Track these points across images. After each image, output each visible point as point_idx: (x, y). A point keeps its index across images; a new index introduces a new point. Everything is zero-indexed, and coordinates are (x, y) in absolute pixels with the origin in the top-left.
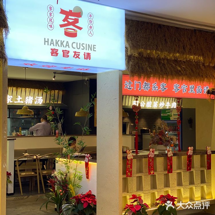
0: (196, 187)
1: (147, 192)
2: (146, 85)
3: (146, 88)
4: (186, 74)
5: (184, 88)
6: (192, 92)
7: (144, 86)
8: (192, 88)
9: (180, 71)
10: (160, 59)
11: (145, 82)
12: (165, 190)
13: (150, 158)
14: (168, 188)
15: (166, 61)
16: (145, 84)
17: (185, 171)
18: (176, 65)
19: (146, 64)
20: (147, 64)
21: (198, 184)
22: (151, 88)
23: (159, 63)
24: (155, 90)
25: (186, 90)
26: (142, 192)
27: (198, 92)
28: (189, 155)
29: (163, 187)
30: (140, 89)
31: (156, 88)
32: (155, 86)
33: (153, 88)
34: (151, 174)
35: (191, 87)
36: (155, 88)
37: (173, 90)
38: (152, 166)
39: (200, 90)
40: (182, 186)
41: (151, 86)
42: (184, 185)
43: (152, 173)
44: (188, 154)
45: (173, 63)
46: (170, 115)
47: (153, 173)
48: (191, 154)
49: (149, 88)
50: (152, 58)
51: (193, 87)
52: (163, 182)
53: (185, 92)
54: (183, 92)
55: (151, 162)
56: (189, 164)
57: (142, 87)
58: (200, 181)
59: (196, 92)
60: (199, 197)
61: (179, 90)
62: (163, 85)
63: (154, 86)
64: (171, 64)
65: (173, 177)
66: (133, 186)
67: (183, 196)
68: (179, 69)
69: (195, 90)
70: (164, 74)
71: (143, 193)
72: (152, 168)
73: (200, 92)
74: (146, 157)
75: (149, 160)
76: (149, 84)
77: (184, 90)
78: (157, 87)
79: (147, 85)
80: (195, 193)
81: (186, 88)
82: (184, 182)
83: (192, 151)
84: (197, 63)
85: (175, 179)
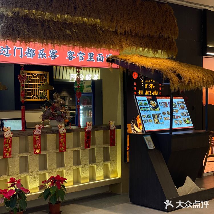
0: (97, 165)
1: (34, 174)
2: (30, 52)
3: (30, 55)
4: (78, 39)
5: (81, 56)
6: (91, 60)
7: (27, 53)
8: (92, 56)
9: (70, 36)
10: (43, 21)
11: (29, 48)
12: (58, 171)
13: (36, 135)
14: (62, 168)
15: (51, 24)
16: (29, 50)
17: (83, 148)
18: (65, 28)
19: (23, 26)
20: (25, 25)
21: (101, 162)
22: (37, 56)
23: (43, 26)
24: (42, 57)
25: (83, 58)
26: (27, 174)
27: (99, 61)
28: (88, 131)
29: (56, 167)
30: (21, 56)
31: (44, 56)
32: (42, 53)
33: (39, 55)
34: (36, 153)
35: (90, 54)
36: (42, 55)
37: (66, 58)
38: (38, 145)
39: (101, 58)
40: (81, 165)
41: (37, 52)
42: (83, 164)
43: (38, 152)
44: (86, 130)
45: (62, 26)
46: (83, 87)
47: (40, 153)
48: (90, 130)
49: (34, 55)
50: (32, 19)
51: (92, 54)
52: (56, 162)
53: (82, 60)
54: (80, 60)
55: (37, 140)
56: (88, 141)
57: (24, 54)
58: (102, 159)
59: (96, 61)
60: (102, 176)
61: (74, 57)
62: (53, 52)
63: (40, 53)
64: (59, 28)
65: (69, 156)
66: (16, 168)
67: (82, 176)
68: (69, 32)
69: (95, 58)
70: (49, 38)
71: (29, 175)
72: (39, 147)
73: (101, 60)
74: (31, 134)
75: (34, 138)
76: (34, 50)
77: (80, 58)
78: (45, 54)
79: (32, 52)
80: (96, 172)
81: (83, 56)
82: (82, 161)
83: (91, 127)
84: (94, 27)
85: (71, 158)
